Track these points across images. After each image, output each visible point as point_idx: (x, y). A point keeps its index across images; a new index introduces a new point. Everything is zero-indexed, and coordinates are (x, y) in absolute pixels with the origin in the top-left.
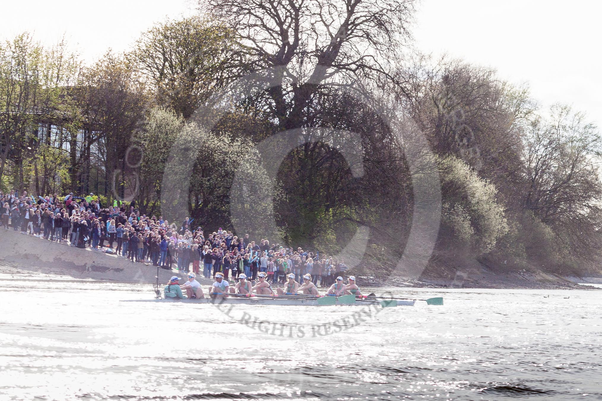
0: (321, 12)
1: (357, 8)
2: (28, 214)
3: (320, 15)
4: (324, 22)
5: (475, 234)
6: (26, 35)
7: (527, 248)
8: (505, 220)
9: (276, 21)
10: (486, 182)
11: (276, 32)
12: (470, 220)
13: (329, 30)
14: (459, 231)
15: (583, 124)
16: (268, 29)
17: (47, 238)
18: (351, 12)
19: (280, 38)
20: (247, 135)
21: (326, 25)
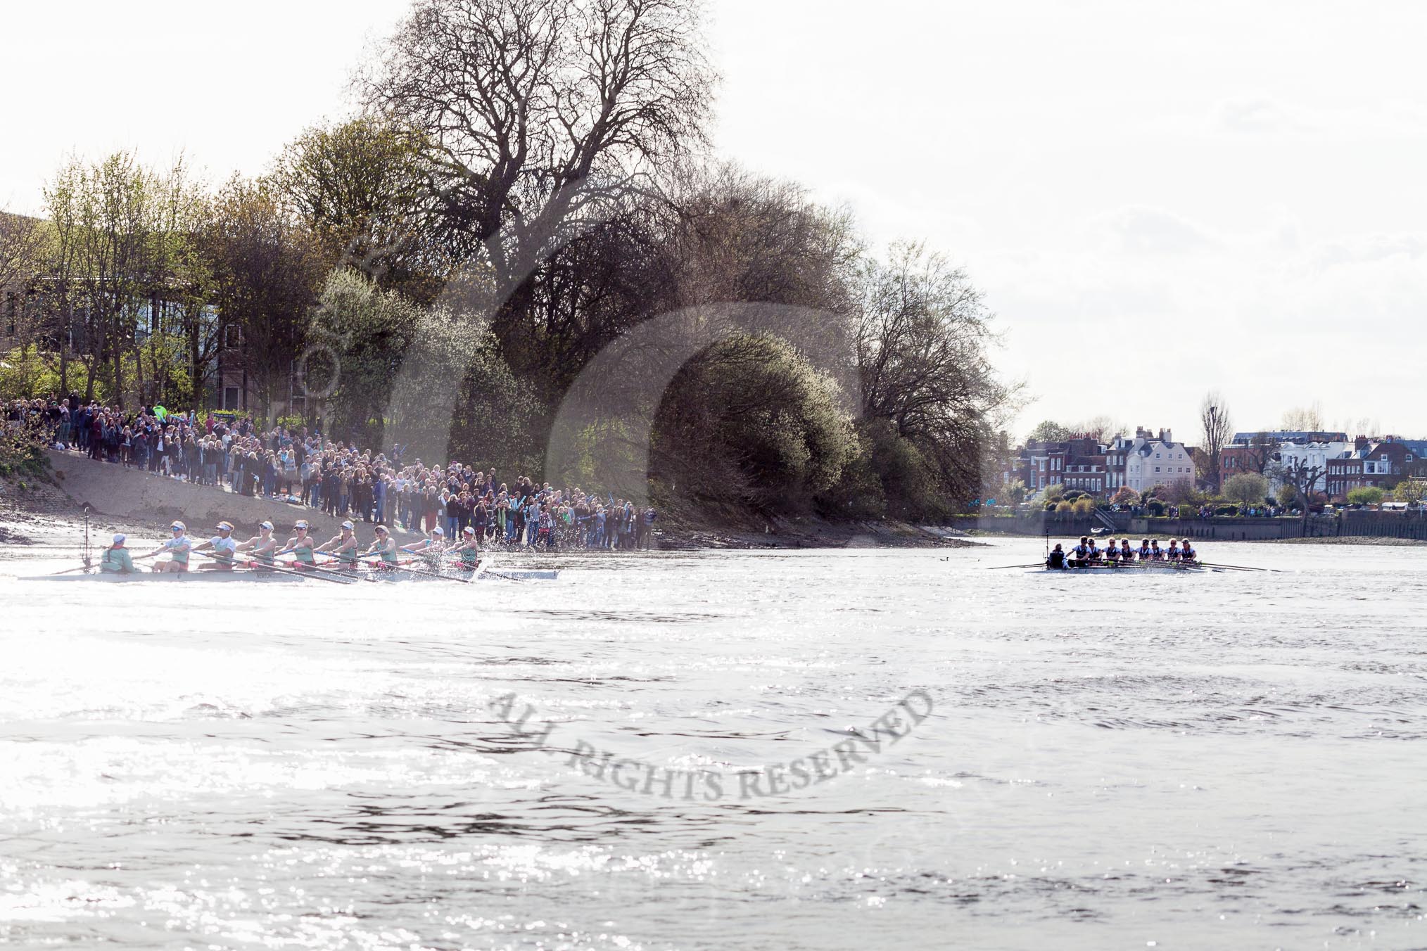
0: (557, 104)
1: (620, 98)
2: (161, 443)
3: (557, 108)
4: (563, 120)
5: (812, 459)
6: (123, 156)
7: (884, 479)
8: (855, 435)
9: (489, 121)
10: (823, 374)
11: (491, 139)
12: (805, 438)
13: (571, 134)
14: (788, 457)
15: (943, 273)
16: (473, 134)
17: (193, 482)
18: (609, 103)
19: (497, 147)
20: (477, 308)
21: (566, 125)
